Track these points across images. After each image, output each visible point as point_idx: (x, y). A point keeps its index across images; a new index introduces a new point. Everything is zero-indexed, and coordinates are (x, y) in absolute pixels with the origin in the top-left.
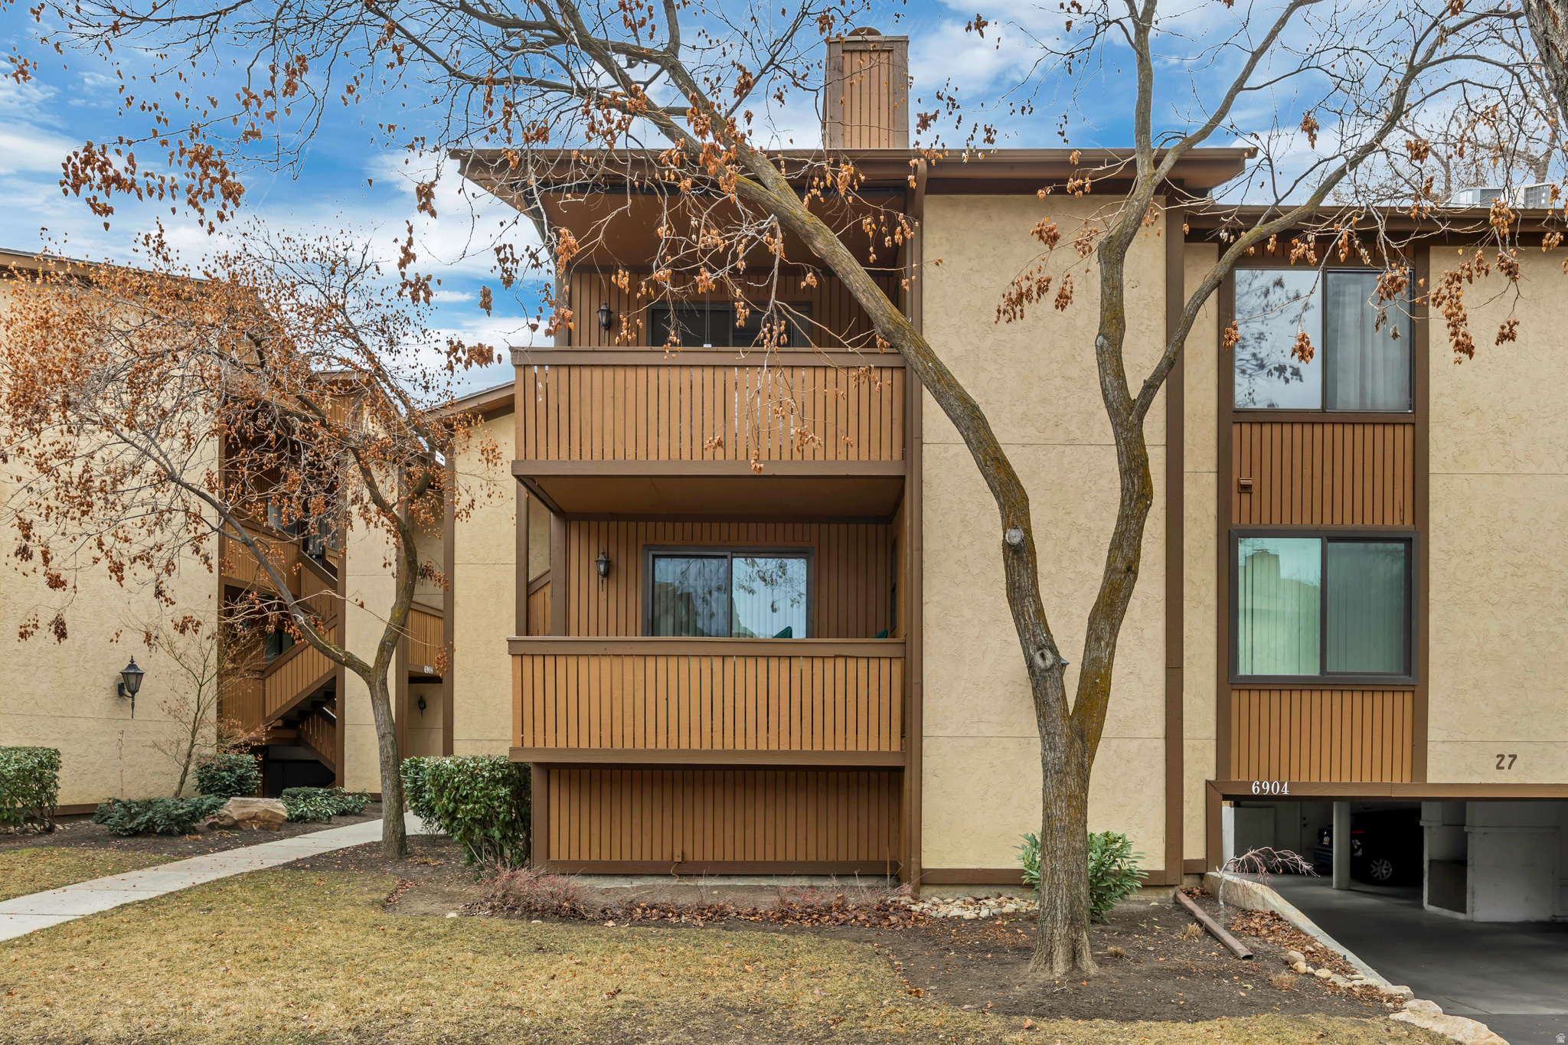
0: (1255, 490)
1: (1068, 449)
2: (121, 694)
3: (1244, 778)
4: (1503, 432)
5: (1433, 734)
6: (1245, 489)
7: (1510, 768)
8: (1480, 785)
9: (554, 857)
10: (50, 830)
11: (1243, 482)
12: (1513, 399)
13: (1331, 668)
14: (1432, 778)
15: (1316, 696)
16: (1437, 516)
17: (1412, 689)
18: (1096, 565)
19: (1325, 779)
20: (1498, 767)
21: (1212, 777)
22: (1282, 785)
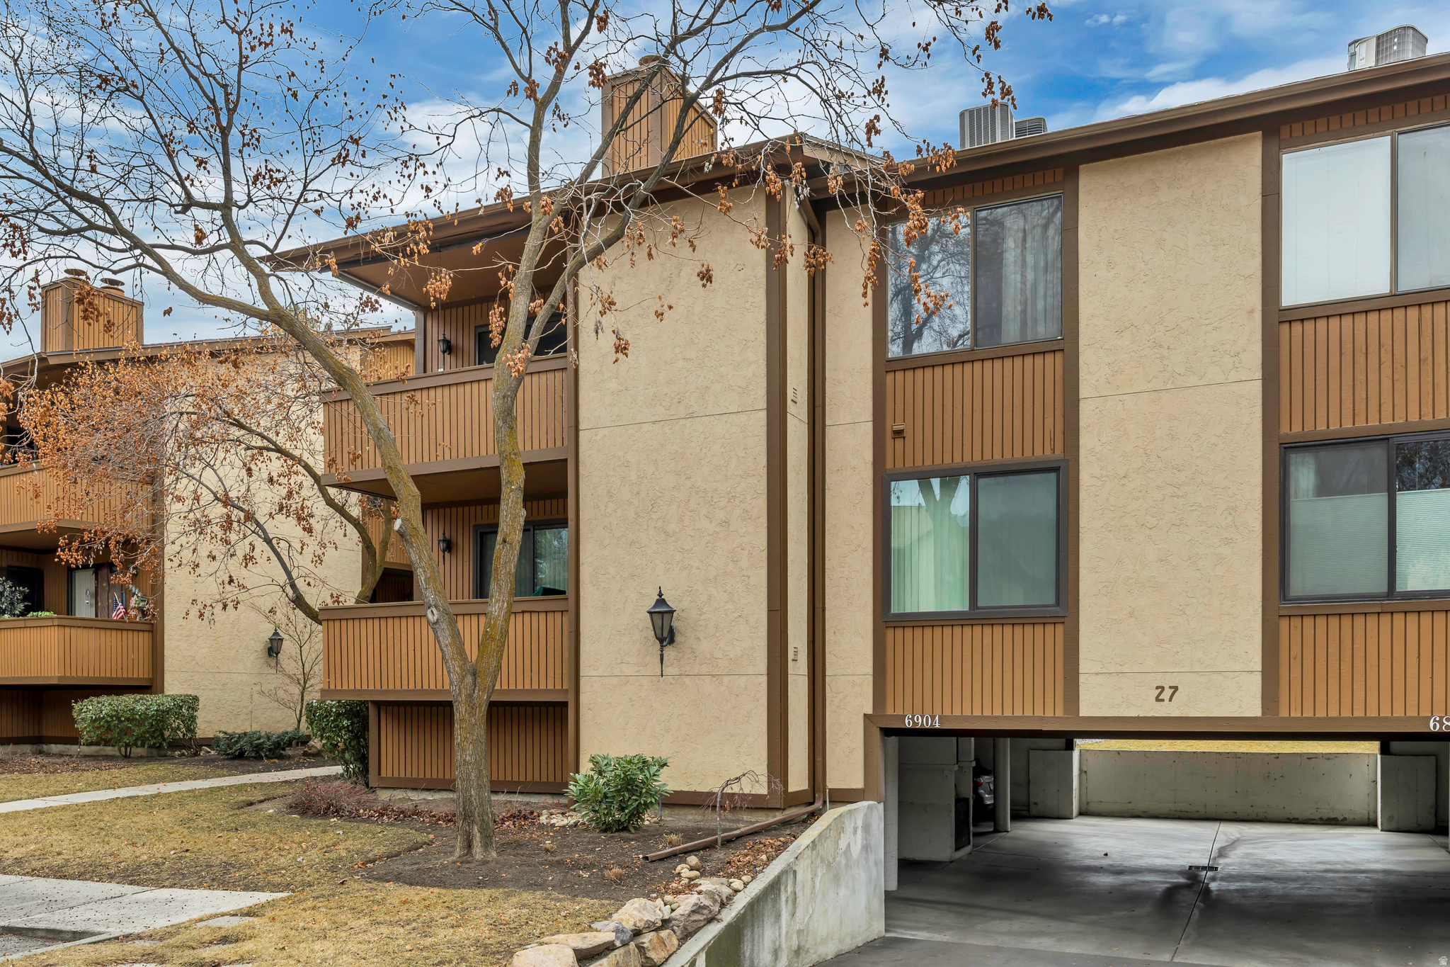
0: (908, 435)
1: (688, 422)
2: (270, 655)
3: (899, 712)
4: (1161, 346)
5: (1084, 666)
6: (898, 434)
7: (1170, 700)
8: (1138, 718)
9: (383, 774)
10: (196, 754)
11: (895, 428)
12: (1171, 310)
13: (981, 602)
14: (1084, 711)
15: (967, 630)
16: (1088, 442)
17: (1062, 620)
18: (711, 522)
19: (977, 713)
20: (1158, 699)
21: (870, 711)
22: (933, 718)
